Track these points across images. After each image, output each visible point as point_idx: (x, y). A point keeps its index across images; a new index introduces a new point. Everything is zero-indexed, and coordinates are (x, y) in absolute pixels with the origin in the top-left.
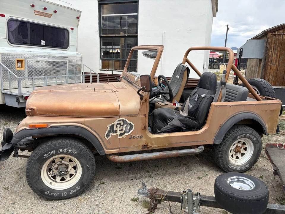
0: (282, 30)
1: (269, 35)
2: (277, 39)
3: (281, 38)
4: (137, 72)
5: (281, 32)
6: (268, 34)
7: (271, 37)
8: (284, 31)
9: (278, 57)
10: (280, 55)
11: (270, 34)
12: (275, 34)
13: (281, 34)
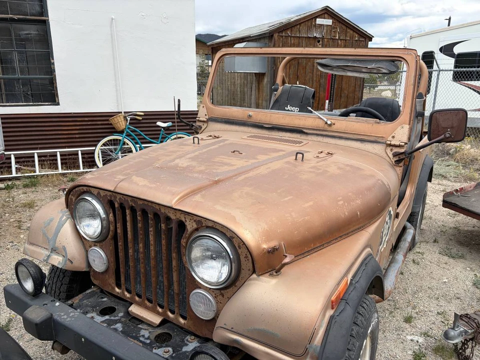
0: (290, 30)
1: (276, 36)
2: (285, 43)
3: (289, 41)
4: (58, 104)
5: (288, 32)
6: (274, 35)
7: (278, 40)
8: (291, 31)
9: (288, 70)
10: (289, 67)
11: (277, 34)
12: (282, 35)
13: (289, 36)
